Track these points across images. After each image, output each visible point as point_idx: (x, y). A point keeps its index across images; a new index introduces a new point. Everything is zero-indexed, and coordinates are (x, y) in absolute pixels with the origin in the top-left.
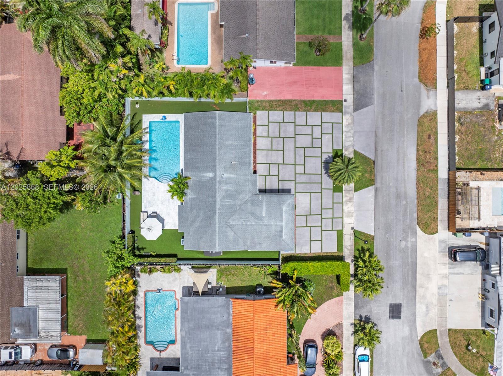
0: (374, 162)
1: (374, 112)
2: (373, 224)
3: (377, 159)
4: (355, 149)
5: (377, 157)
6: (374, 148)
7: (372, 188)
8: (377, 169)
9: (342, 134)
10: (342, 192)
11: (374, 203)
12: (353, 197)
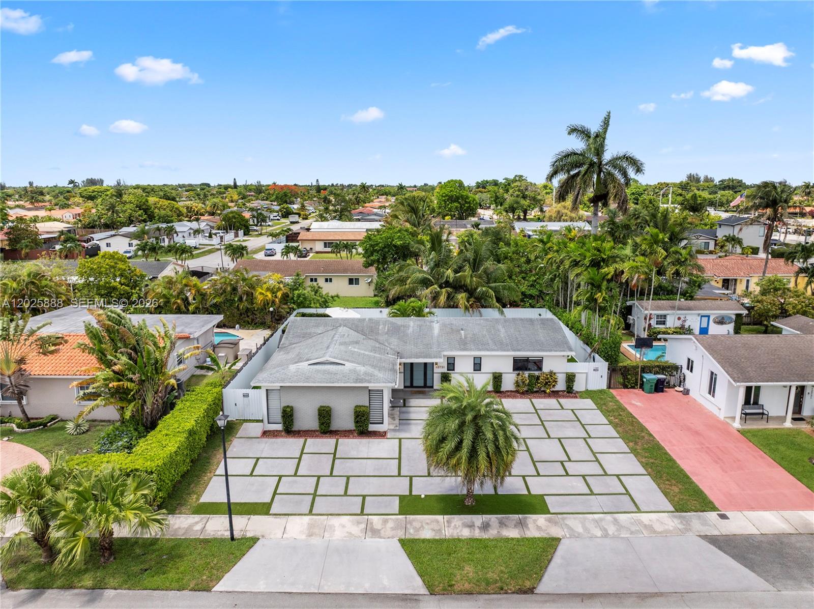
0: (531, 591)
1: (747, 590)
2: (261, 587)
3: (546, 601)
4: (562, 541)
5: (554, 601)
6: (588, 591)
7: (417, 585)
8: (499, 600)
9: (603, 513)
10: (400, 514)
11: (352, 590)
12: (381, 537)
